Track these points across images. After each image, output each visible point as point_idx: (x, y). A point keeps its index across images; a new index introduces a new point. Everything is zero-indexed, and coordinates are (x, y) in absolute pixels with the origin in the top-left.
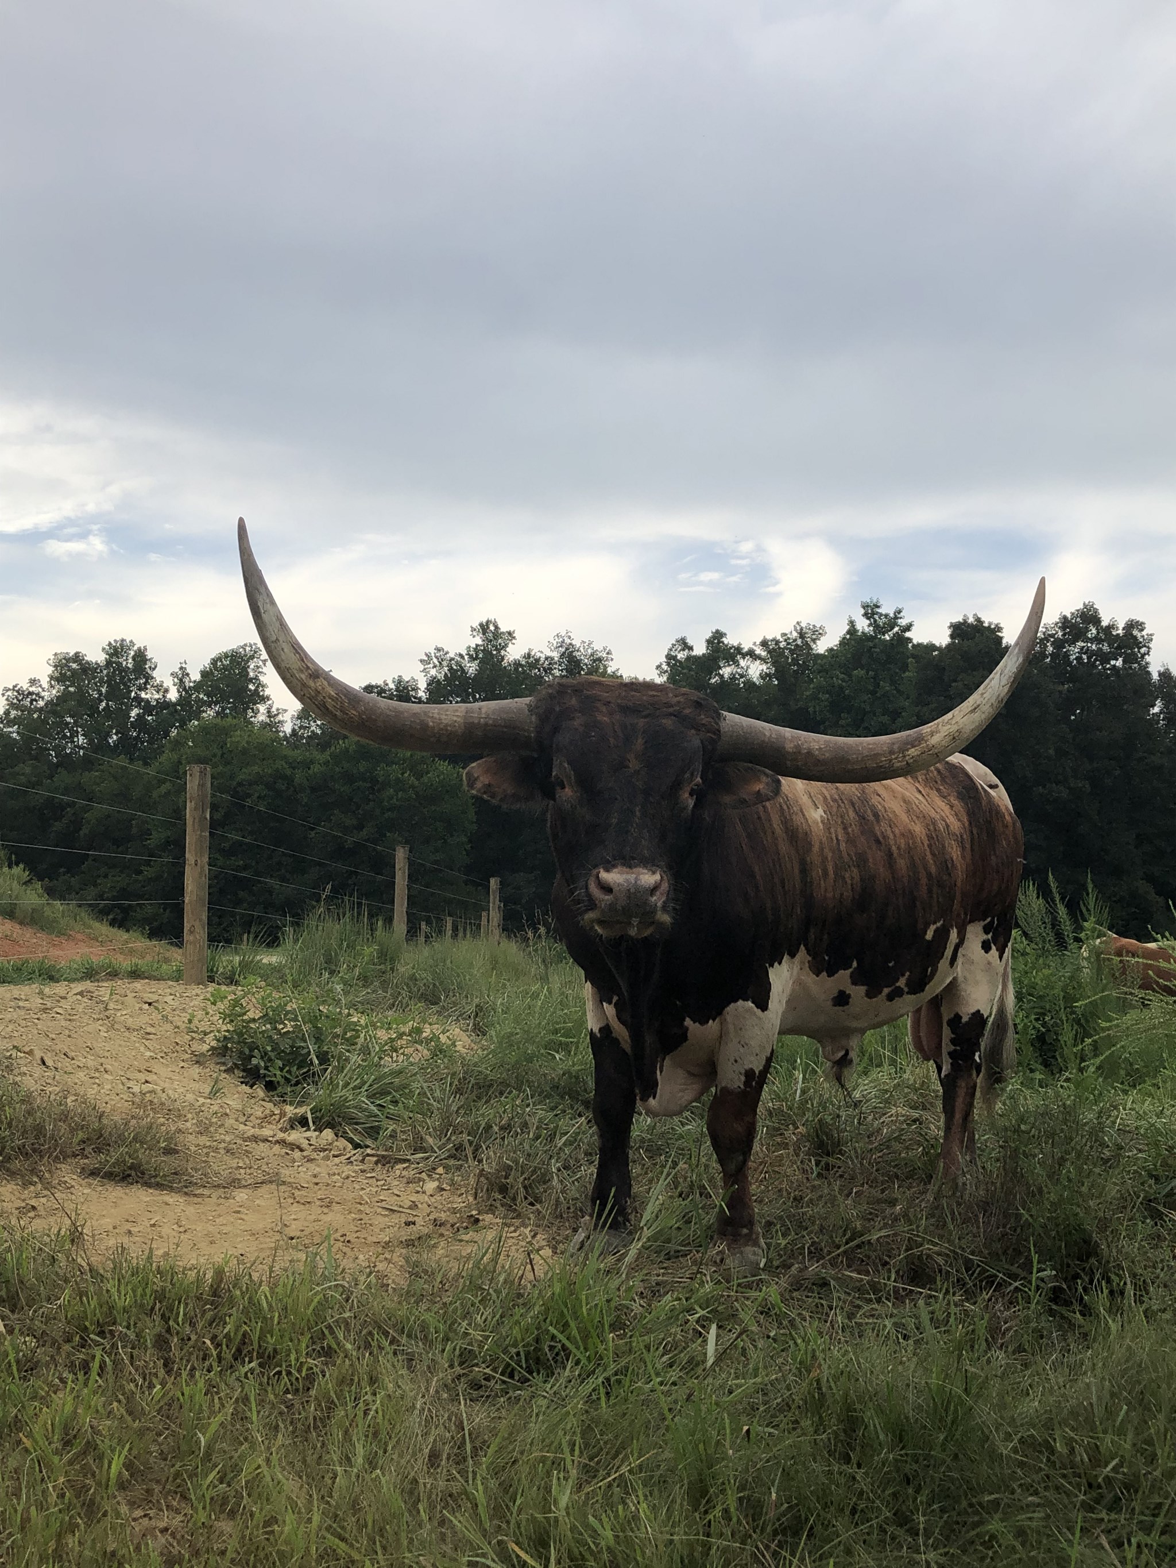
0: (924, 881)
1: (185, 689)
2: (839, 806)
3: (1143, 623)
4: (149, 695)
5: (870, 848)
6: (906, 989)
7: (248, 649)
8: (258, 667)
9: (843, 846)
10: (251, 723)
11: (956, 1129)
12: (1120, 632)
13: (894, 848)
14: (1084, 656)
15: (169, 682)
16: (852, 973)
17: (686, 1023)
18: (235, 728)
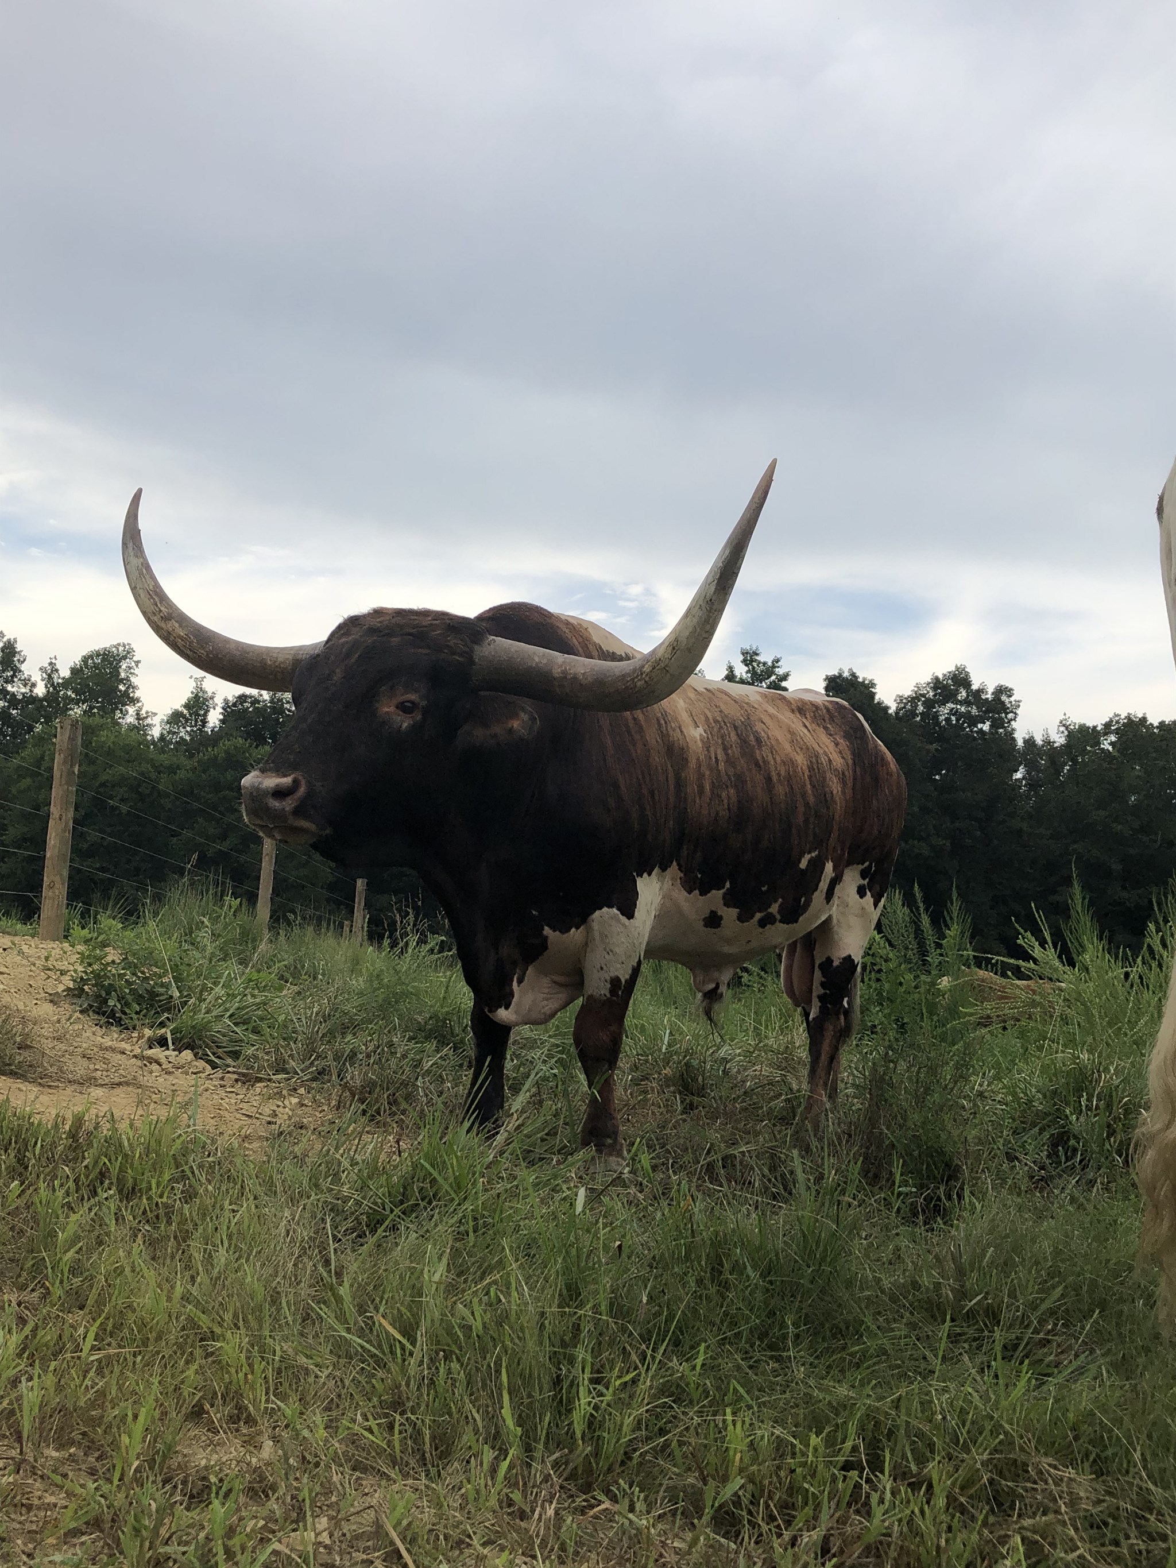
0: (801, 809)
1: (53, 685)
2: (721, 727)
3: (1011, 689)
4: (15, 688)
5: (750, 770)
6: (778, 917)
7: (121, 649)
8: (130, 668)
9: (722, 766)
10: (119, 724)
11: (821, 1072)
12: (989, 696)
13: (773, 773)
14: (953, 718)
15: (37, 677)
16: (725, 894)
17: (545, 933)
18: (101, 727)
